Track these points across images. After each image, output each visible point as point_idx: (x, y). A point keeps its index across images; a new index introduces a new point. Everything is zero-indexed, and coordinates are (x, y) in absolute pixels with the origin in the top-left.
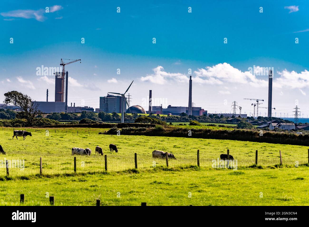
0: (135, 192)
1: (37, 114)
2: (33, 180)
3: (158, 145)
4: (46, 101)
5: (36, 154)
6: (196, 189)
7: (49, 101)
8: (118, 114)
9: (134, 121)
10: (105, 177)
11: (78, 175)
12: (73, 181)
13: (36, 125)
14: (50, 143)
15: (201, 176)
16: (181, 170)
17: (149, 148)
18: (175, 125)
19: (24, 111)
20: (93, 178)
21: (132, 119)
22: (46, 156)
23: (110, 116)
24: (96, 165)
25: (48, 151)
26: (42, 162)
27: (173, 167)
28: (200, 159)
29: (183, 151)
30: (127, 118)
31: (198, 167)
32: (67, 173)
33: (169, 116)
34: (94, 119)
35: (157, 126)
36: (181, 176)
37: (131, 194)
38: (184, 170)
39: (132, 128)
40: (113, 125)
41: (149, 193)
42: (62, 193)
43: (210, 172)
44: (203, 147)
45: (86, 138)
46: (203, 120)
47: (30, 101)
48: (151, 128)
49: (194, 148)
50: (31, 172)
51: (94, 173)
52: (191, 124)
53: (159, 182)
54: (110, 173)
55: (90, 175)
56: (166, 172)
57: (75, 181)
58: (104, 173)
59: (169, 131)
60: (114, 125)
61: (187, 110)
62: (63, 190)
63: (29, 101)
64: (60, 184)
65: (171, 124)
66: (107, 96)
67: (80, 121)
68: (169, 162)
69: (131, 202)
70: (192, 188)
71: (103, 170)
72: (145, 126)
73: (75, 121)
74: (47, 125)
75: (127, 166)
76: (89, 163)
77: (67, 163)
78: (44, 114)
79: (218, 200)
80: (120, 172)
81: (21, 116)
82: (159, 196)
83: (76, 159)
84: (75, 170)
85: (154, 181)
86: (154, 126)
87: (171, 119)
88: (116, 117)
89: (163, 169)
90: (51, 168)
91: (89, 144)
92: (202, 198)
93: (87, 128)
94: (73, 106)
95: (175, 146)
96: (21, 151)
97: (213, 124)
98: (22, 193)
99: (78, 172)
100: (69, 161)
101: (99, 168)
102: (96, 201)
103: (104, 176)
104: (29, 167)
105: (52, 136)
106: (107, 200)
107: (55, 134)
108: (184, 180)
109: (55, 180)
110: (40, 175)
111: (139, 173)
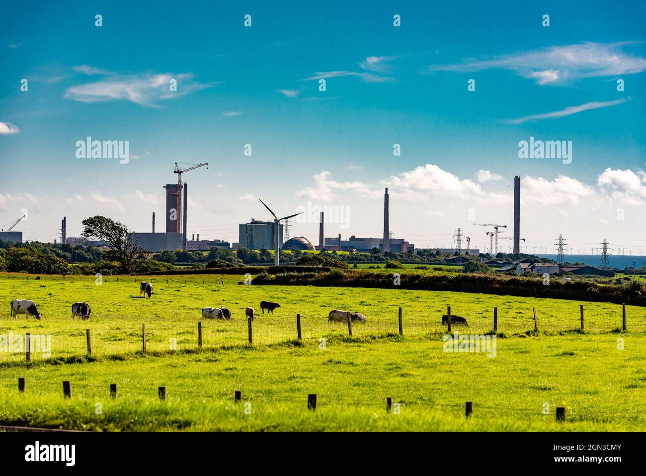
0: (297, 377)
1: (137, 253)
2: (130, 360)
3: (334, 301)
4: (151, 232)
5: (134, 318)
6: (398, 371)
7: (156, 232)
8: (270, 251)
9: (295, 263)
10: (249, 355)
11: (204, 351)
12: (196, 361)
13: (135, 271)
14: (159, 300)
15: (405, 351)
16: (373, 341)
17: (321, 306)
18: (363, 268)
19: (116, 249)
20: (230, 356)
21: (292, 260)
22: (153, 322)
23: (256, 255)
24: (234, 335)
25: (156, 313)
26: (146, 331)
27: (360, 336)
28: (403, 322)
29: (376, 310)
30: (284, 258)
31: (399, 335)
32: (187, 348)
33: (352, 254)
34: (230, 260)
35: (334, 270)
36: (372, 351)
37: (292, 381)
38: (377, 341)
39: (292, 273)
40: (260, 268)
41: (321, 379)
42: (180, 381)
43: (420, 344)
44: (408, 304)
45: (218, 291)
46: (407, 260)
47: (126, 232)
48: (323, 274)
49: (394, 305)
50: (127, 348)
51: (232, 347)
52: (389, 266)
53: (337, 360)
54: (258, 348)
55: (225, 352)
56: (349, 344)
57: (200, 360)
58: (246, 348)
59: (353, 277)
60: (263, 269)
61: (382, 243)
62: (180, 377)
63: (124, 232)
64: (176, 367)
65: (355, 266)
66: (251, 223)
67: (207, 264)
68: (353, 329)
69: (291, 394)
70: (391, 369)
71: (245, 342)
72: (314, 270)
73: (200, 263)
74: (155, 270)
75: (285, 336)
76: (223, 331)
77: (188, 332)
78: (149, 253)
79: (433, 389)
80: (273, 345)
81: (111, 256)
82: (337, 383)
83: (202, 325)
84: (200, 343)
85: (329, 359)
86: (328, 270)
87: (356, 259)
88: (267, 256)
89: (344, 340)
90: (160, 341)
91: (223, 300)
92: (407, 386)
93: (219, 275)
94: (195, 239)
95: (362, 303)
96: (112, 313)
97: (424, 265)
98: (113, 383)
99: (204, 346)
100: (191, 330)
101: (238, 339)
102: (234, 393)
103: (246, 352)
104: (124, 339)
105: (161, 289)
106: (252, 391)
107: (167, 285)
108: (377, 356)
109: (168, 360)
110: (142, 353)
111: (303, 346)
